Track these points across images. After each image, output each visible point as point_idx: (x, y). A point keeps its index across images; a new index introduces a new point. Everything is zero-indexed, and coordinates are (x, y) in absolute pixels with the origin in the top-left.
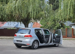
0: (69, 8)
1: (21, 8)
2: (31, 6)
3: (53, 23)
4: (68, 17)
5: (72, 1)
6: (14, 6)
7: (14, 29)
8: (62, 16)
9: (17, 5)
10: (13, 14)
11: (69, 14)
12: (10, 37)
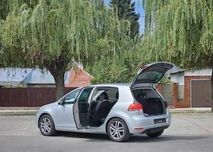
0: (175, 29)
1: (45, 28)
2: (74, 22)
3: (126, 69)
4: (171, 52)
5: (183, 11)
6: (25, 24)
7: (21, 86)
8: (154, 50)
9: (33, 20)
10: (23, 46)
11: (174, 44)
12: (11, 108)
